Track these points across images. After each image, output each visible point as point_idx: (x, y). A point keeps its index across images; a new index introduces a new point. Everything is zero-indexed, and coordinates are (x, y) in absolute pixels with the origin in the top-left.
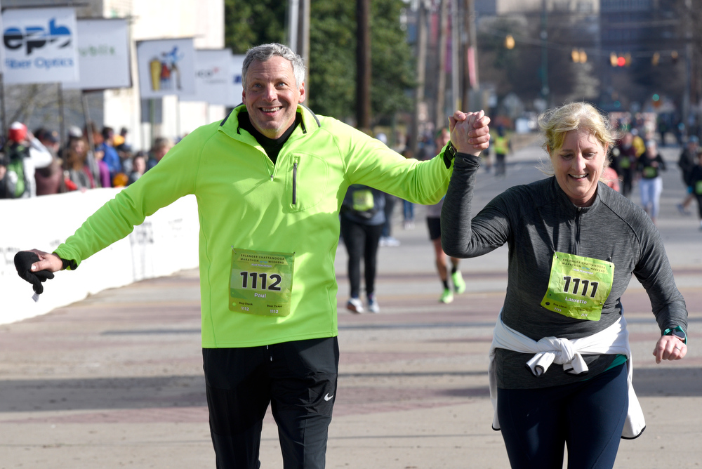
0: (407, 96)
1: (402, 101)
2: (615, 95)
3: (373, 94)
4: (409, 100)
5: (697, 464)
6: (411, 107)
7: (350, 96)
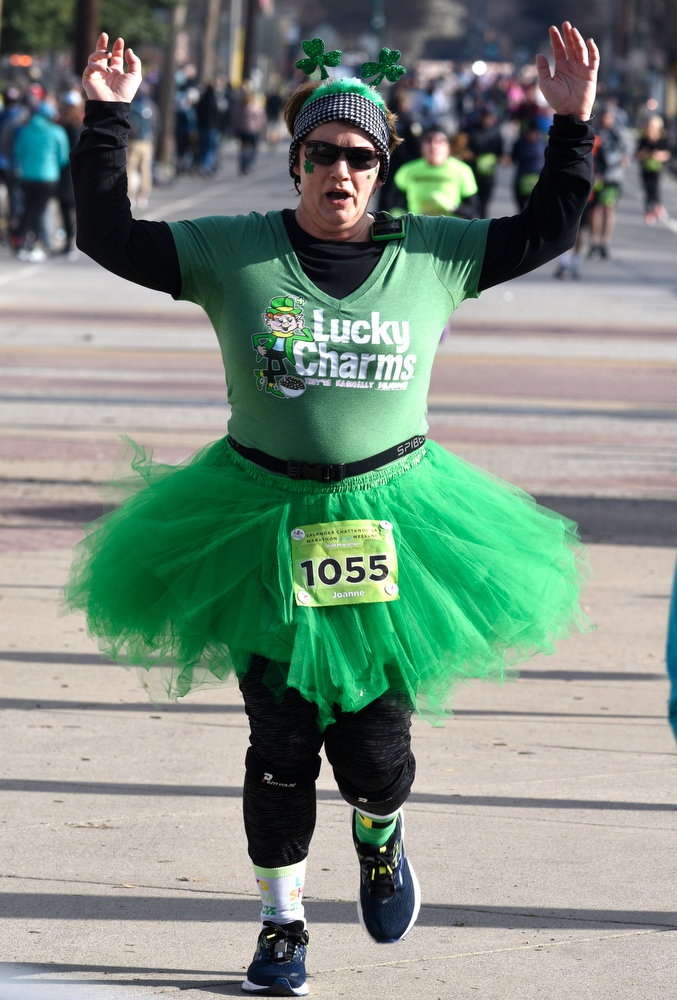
0: (159, 19)
1: (150, 29)
2: (490, 35)
3: (105, 14)
4: (163, 28)
5: (650, 656)
6: (165, 39)
7: (66, 16)
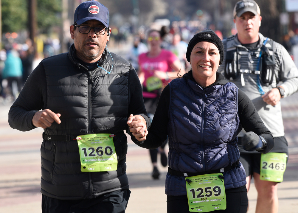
0: (57, 17)
